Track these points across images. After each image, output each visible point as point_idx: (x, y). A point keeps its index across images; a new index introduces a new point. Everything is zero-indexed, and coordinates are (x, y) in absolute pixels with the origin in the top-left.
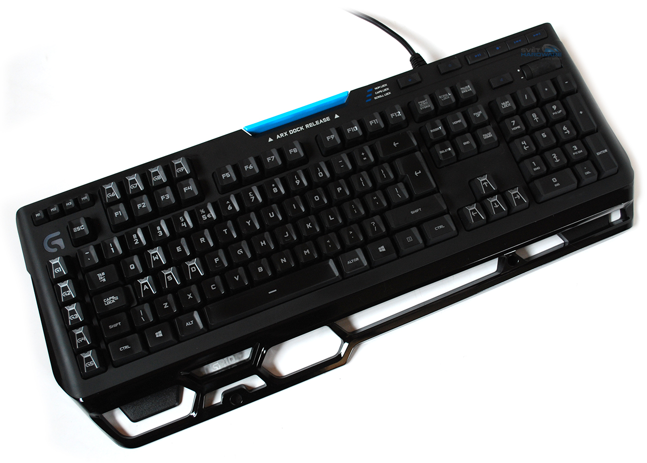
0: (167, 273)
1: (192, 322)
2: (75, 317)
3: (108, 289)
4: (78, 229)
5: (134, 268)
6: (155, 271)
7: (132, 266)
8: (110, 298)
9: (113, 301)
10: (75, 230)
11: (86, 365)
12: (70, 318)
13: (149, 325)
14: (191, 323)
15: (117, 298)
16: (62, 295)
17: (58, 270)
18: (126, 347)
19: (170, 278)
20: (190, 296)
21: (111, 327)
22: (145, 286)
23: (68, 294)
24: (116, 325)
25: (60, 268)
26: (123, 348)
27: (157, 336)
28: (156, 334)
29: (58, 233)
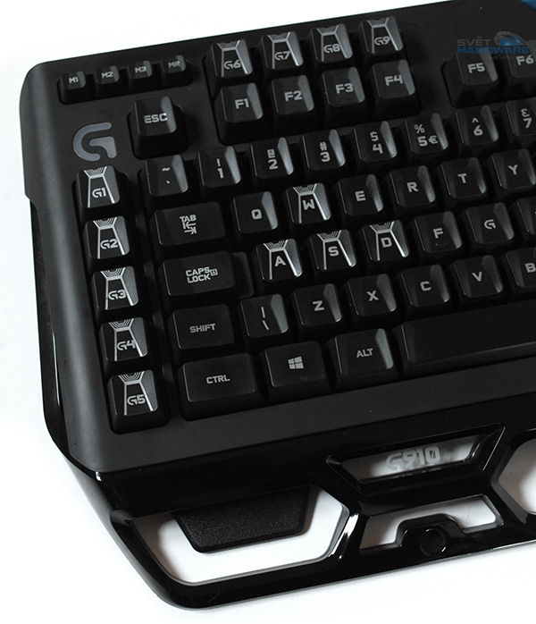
0: (328, 241)
1: (370, 350)
2: (119, 294)
3: (197, 250)
4: (155, 118)
5: (259, 216)
6: (304, 232)
7: (256, 213)
8: (200, 270)
9: (206, 277)
10: (148, 119)
11: (127, 401)
12: (108, 295)
13: (277, 340)
14: (368, 352)
15: (215, 272)
16: (100, 245)
17: (100, 194)
18: (222, 378)
19: (334, 252)
20: (373, 296)
21: (194, 329)
22: (279, 258)
23: (113, 246)
24: (205, 328)
25: (103, 189)
26: (215, 377)
27: (292, 367)
28: (291, 361)
29: (107, 126)
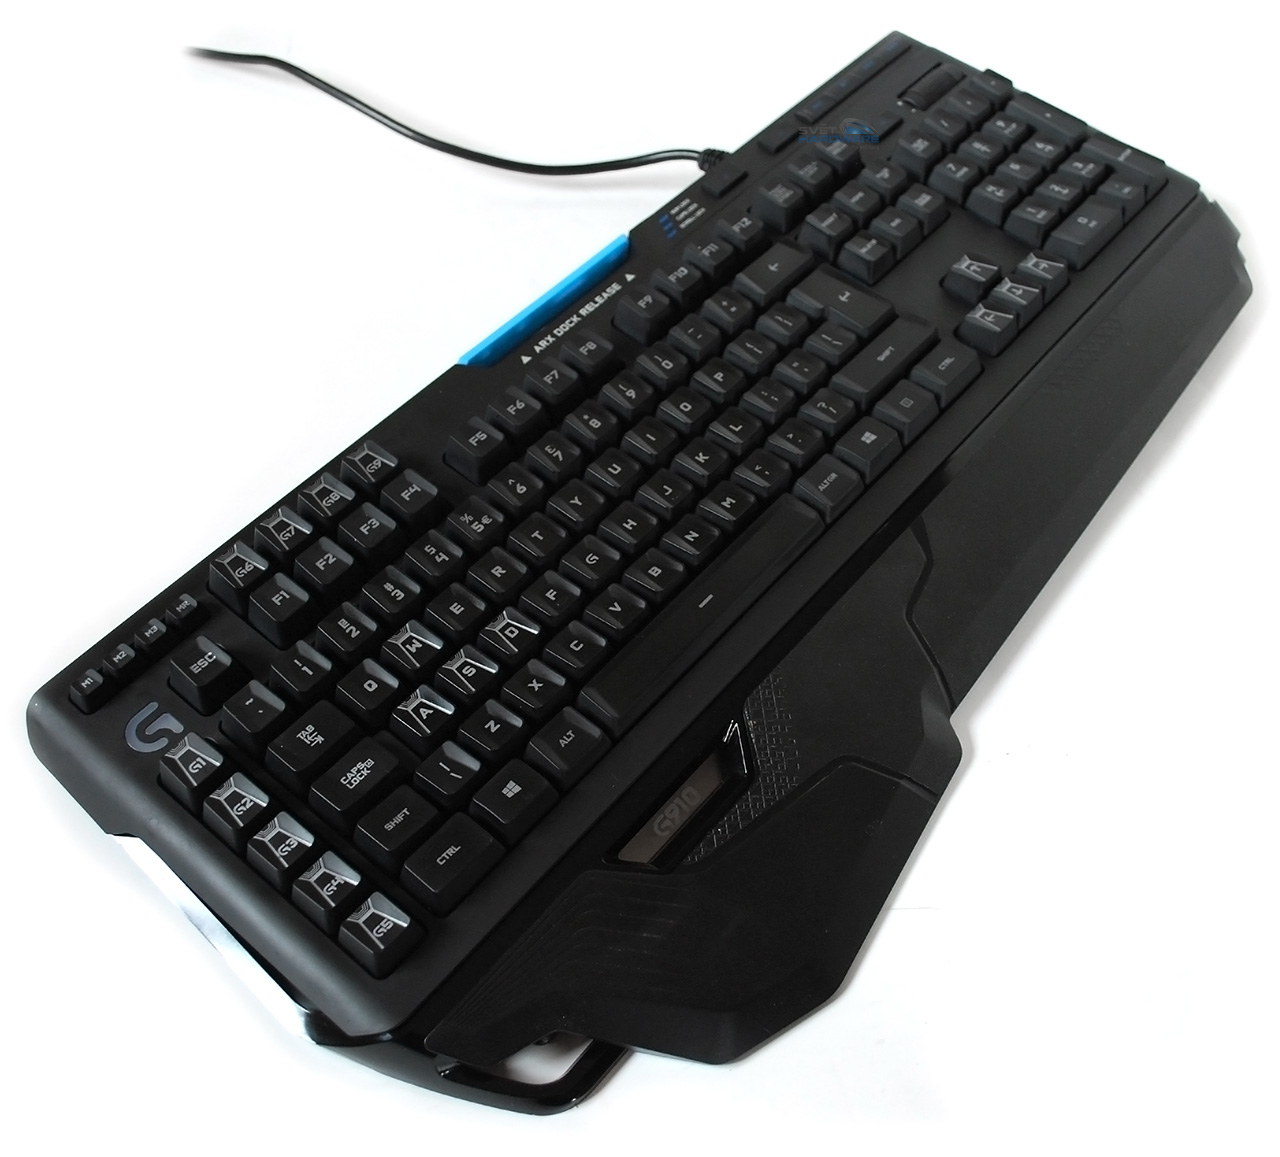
1: (570, 733)
2: (289, 845)
3: (336, 755)
4: (203, 663)
5: (375, 686)
6: (428, 672)
7: (370, 685)
8: (355, 769)
9: (365, 772)
10: (195, 669)
11: (374, 936)
12: (278, 854)
13: (476, 782)
14: (569, 737)
15: (370, 763)
16: (234, 813)
17: (198, 766)
18: (451, 851)
19: (470, 672)
20: (536, 685)
21: (389, 826)
22: (422, 710)
23: (248, 805)
24: (399, 818)
25: (199, 759)
26: (444, 855)
27: (510, 795)
28: (504, 791)
29: (154, 706)
